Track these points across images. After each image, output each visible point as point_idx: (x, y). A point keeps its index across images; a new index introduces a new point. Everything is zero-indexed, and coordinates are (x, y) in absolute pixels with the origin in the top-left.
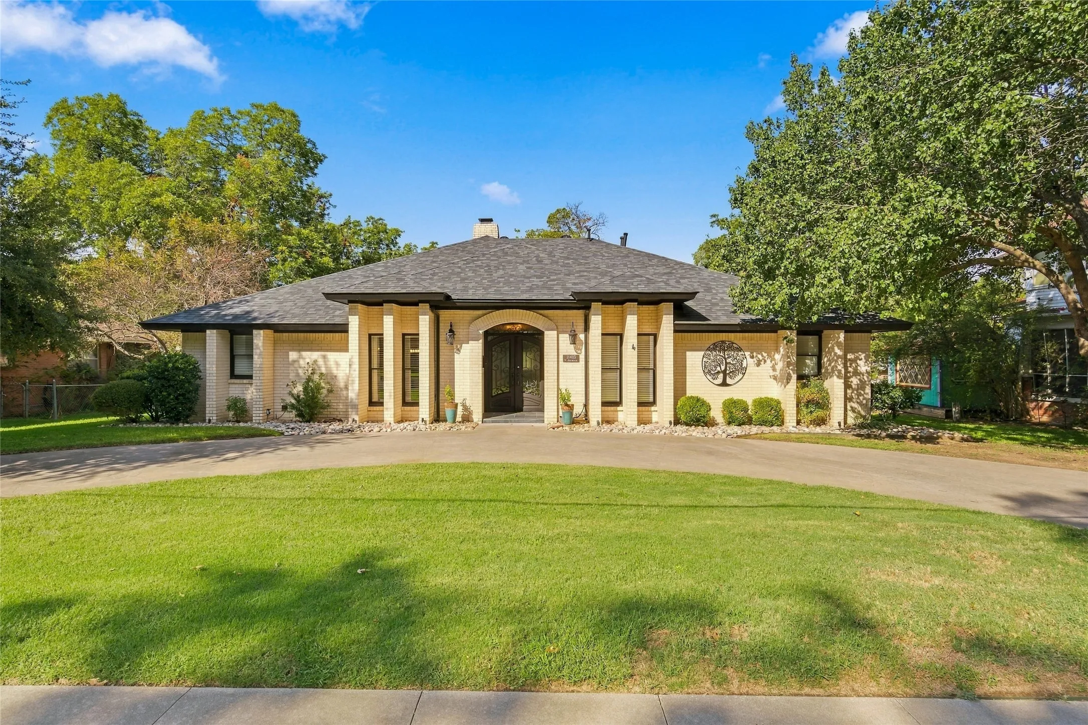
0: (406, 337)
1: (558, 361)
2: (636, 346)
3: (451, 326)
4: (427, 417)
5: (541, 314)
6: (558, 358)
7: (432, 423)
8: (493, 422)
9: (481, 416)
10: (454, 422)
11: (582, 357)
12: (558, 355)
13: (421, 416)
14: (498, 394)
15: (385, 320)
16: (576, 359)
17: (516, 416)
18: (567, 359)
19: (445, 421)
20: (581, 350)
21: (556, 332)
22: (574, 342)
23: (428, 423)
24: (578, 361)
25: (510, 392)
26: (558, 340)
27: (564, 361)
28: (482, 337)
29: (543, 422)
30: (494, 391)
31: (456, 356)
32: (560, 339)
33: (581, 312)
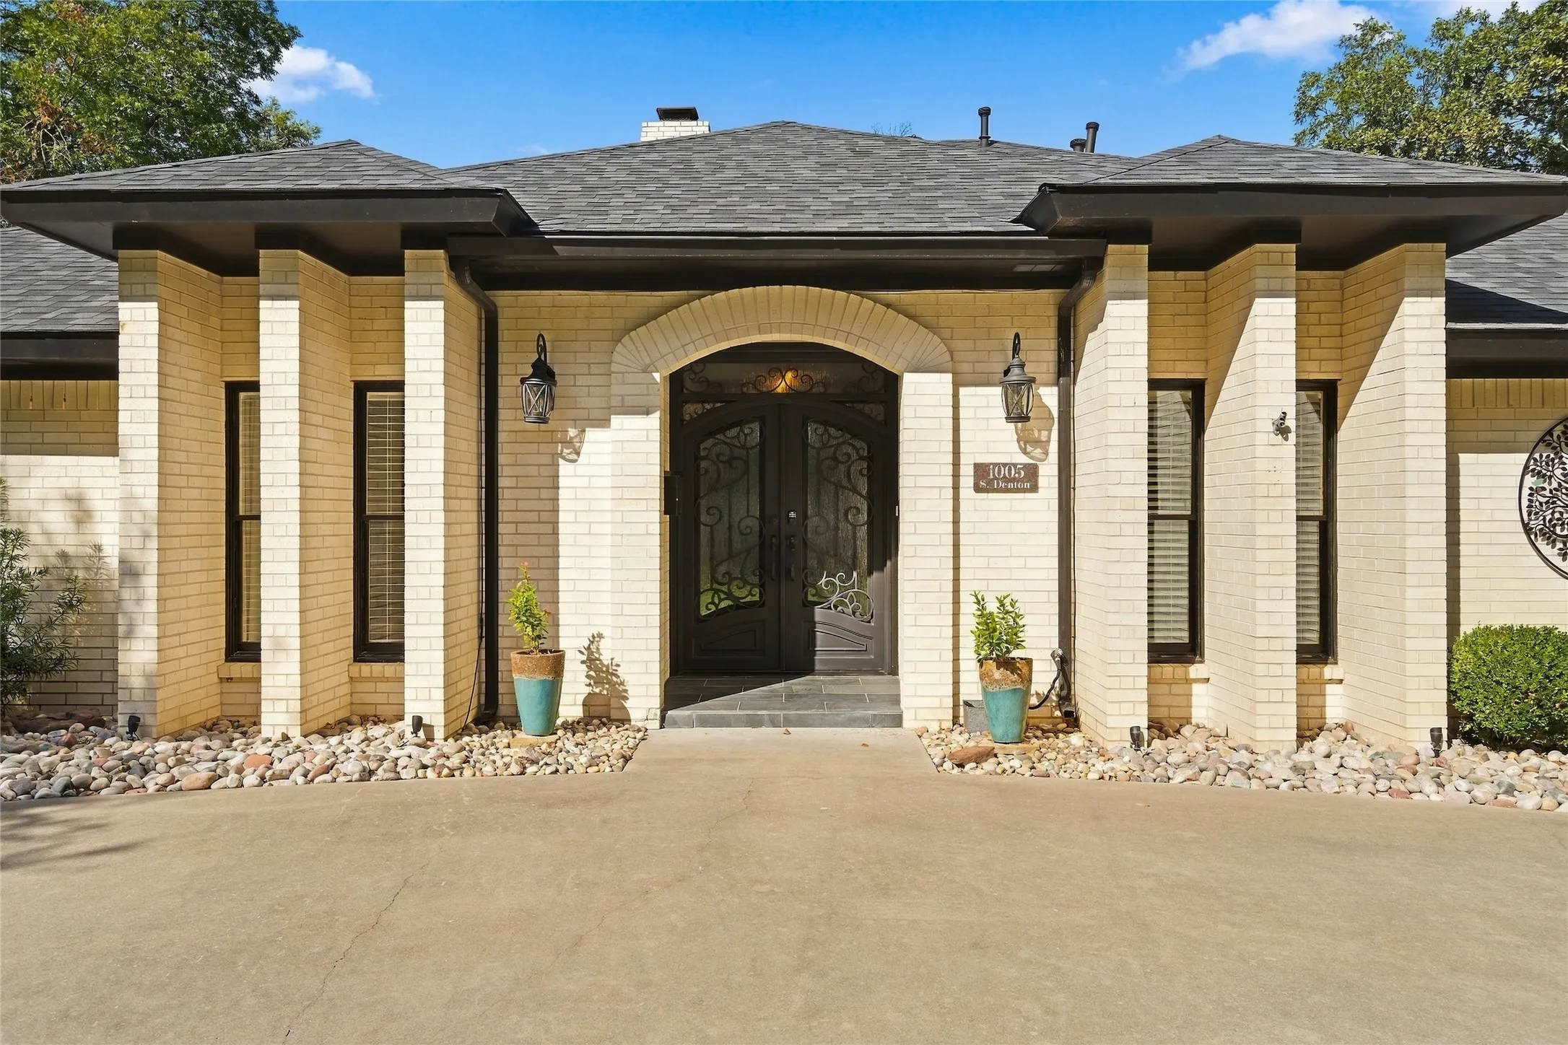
0: (371, 396)
1: (956, 488)
2: (1291, 423)
3: (542, 349)
4: (434, 713)
5: (888, 306)
6: (956, 476)
7: (457, 735)
8: (704, 722)
9: (656, 702)
10: (549, 727)
11: (1048, 472)
12: (956, 464)
13: (411, 709)
14: (720, 612)
15: (263, 315)
16: (1027, 479)
17: (791, 697)
18: (987, 478)
19: (513, 723)
20: (1044, 445)
21: (949, 377)
22: (1017, 416)
23: (439, 734)
24: (1034, 488)
25: (760, 604)
26: (956, 407)
27: (978, 489)
28: (661, 396)
29: (897, 721)
30: (705, 599)
31: (564, 468)
32: (963, 402)
33: (1046, 299)
